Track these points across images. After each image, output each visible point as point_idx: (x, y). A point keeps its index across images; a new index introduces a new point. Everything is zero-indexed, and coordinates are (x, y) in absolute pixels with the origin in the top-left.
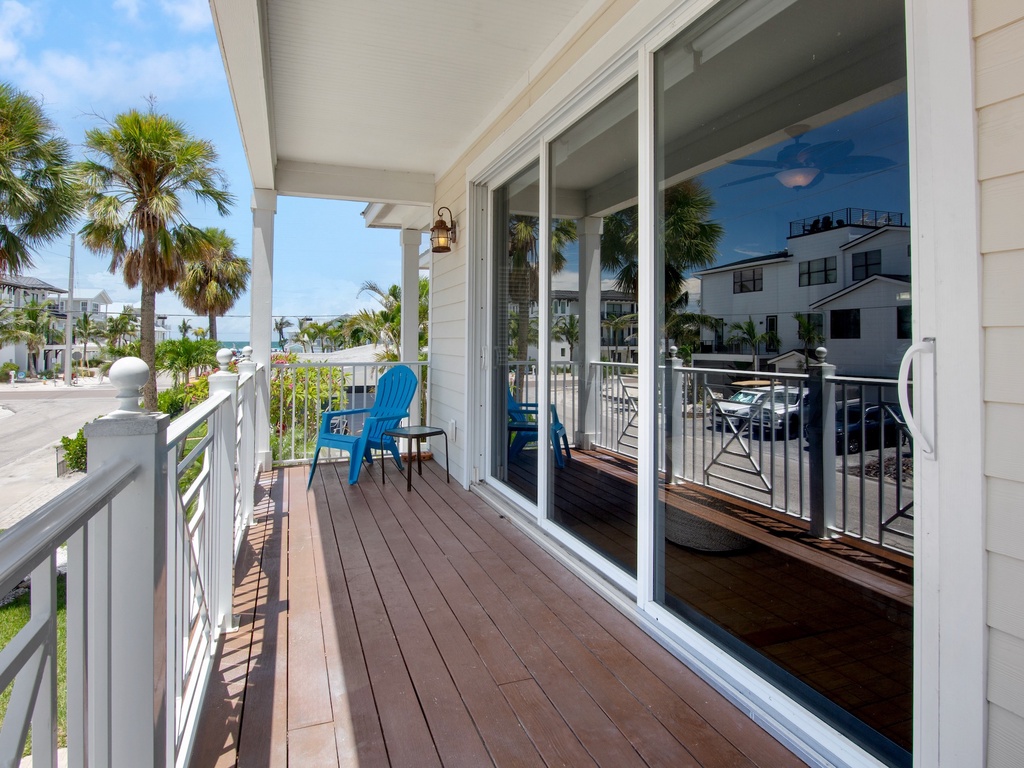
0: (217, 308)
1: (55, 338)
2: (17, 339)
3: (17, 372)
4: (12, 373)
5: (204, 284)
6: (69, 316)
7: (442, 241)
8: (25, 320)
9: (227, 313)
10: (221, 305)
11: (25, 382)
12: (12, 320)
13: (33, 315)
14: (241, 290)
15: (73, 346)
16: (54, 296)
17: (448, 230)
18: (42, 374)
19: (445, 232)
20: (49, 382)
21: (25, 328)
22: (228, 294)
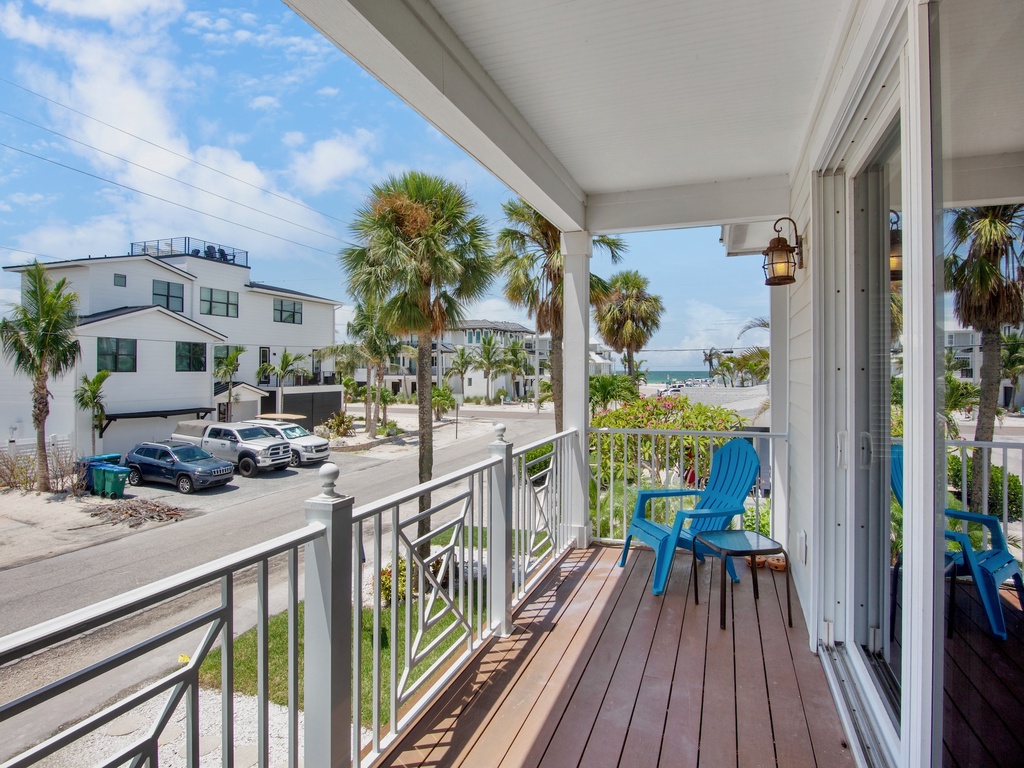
0: (634, 345)
1: (530, 371)
2: (505, 371)
3: (505, 396)
4: (502, 397)
5: (621, 324)
6: (537, 353)
7: (781, 269)
8: (510, 357)
9: (643, 348)
10: (637, 343)
11: (510, 404)
12: (502, 356)
13: (515, 353)
14: (654, 327)
15: (541, 377)
16: (529, 337)
17: (792, 250)
18: (521, 399)
19: (785, 256)
20: (526, 405)
21: (510, 362)
22: (642, 332)
